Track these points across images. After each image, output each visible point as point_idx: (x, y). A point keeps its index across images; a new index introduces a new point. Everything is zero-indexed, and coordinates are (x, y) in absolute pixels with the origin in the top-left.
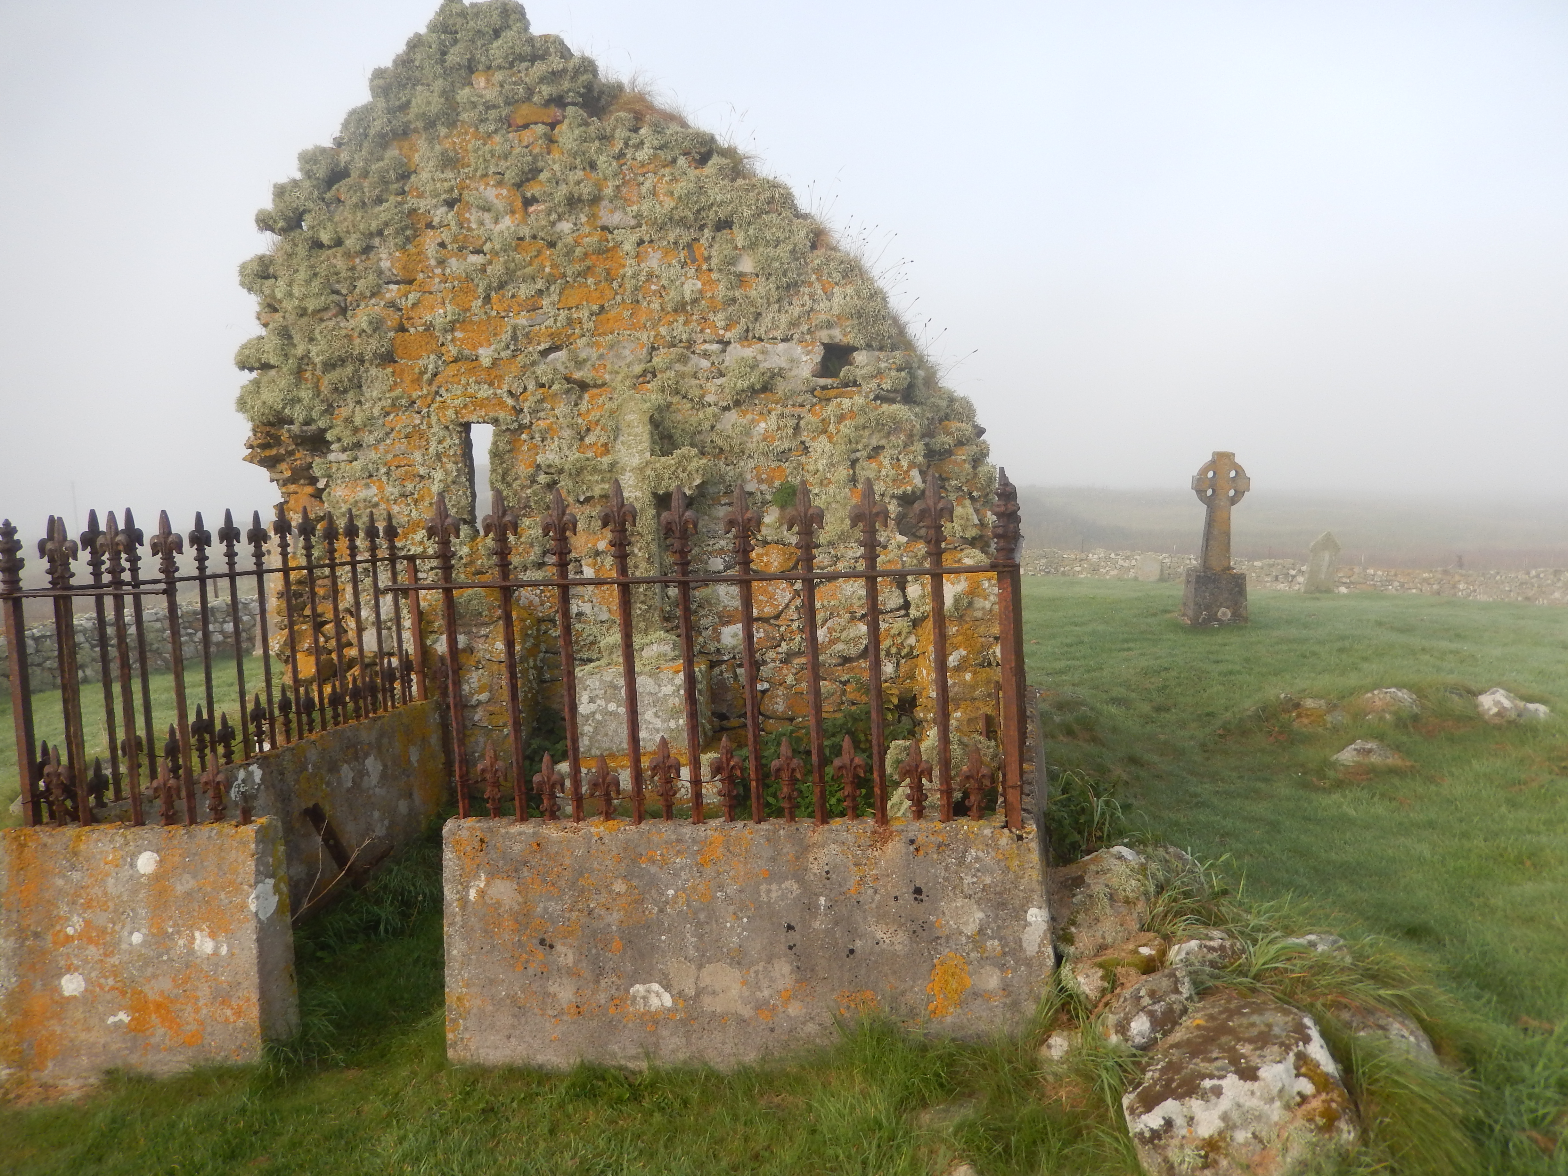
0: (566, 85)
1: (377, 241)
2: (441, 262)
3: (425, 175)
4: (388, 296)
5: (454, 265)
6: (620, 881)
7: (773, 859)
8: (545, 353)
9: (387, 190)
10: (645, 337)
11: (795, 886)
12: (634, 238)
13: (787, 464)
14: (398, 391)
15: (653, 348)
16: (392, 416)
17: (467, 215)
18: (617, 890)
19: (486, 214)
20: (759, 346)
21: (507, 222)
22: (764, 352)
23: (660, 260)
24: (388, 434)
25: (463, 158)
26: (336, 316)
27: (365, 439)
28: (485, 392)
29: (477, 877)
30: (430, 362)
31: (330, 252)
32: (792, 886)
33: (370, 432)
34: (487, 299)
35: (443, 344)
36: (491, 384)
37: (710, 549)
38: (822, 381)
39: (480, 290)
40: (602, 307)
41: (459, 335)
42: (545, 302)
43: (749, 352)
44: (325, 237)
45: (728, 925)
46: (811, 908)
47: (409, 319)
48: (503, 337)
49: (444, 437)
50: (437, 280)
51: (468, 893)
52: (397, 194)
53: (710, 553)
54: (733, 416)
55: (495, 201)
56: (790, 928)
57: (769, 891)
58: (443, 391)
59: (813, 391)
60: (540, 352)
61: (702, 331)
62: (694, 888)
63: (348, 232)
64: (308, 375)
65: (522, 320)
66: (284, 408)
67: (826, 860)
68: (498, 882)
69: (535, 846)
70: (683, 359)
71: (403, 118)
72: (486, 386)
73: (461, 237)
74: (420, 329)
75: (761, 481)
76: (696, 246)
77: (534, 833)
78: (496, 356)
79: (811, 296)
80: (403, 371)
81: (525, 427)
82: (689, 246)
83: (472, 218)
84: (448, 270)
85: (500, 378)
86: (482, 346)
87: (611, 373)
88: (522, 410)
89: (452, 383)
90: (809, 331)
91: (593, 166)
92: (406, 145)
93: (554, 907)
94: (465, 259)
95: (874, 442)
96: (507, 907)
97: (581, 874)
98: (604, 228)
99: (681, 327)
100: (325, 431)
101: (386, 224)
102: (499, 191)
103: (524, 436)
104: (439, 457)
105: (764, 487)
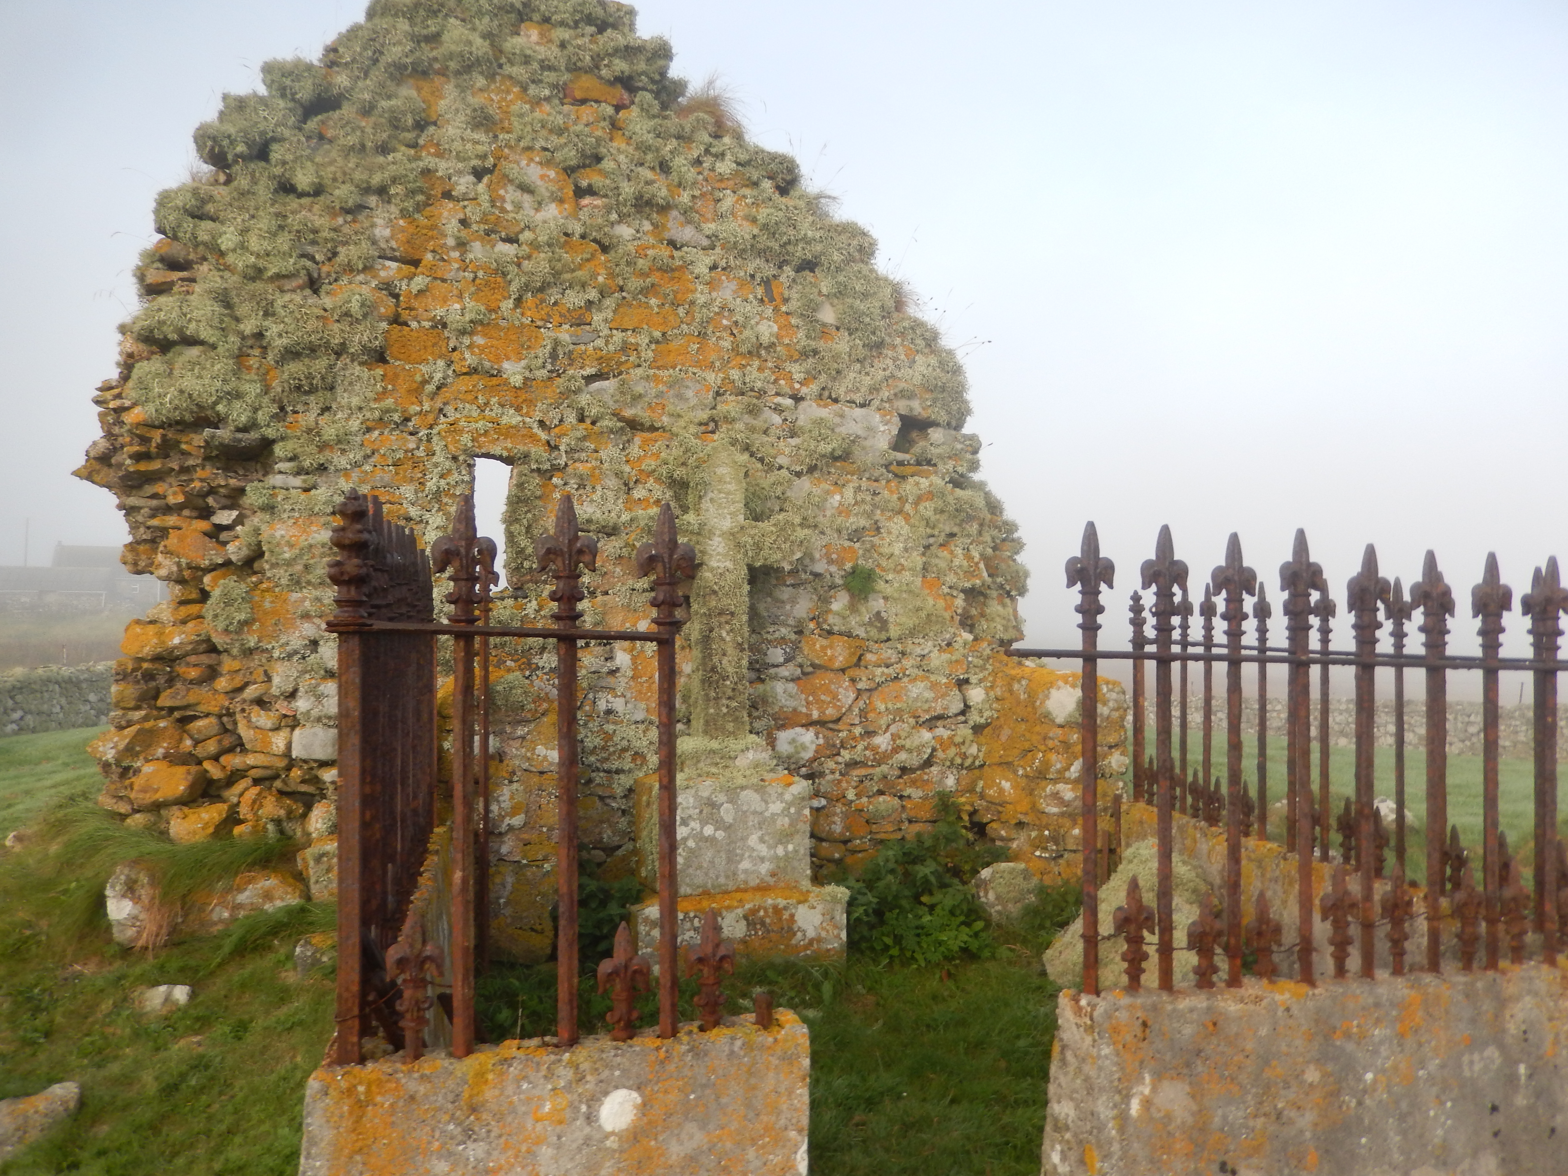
0: (642, 66)
1: (373, 200)
2: (462, 245)
3: (451, 131)
4: (383, 274)
5: (477, 251)
6: (1312, 1067)
7: (1473, 1021)
8: (590, 379)
9: (396, 138)
10: (713, 378)
11: (1497, 1054)
12: (708, 261)
13: (857, 545)
14: (389, 402)
15: (718, 394)
16: (377, 433)
17: (502, 192)
18: (1310, 1080)
19: (527, 197)
20: (836, 407)
21: (552, 211)
22: (842, 416)
23: (735, 292)
24: (367, 457)
25: (501, 121)
26: (301, 288)
27: (335, 460)
28: (511, 418)
29: (1140, 1080)
30: (438, 370)
31: (305, 201)
32: (1492, 1052)
33: (343, 451)
34: (519, 301)
35: (454, 349)
36: (518, 409)
37: (769, 637)
38: (900, 456)
39: (514, 287)
40: (664, 334)
41: (479, 340)
42: (597, 318)
43: (825, 413)
44: (303, 179)
45: (1432, 1113)
46: (1511, 1080)
47: (411, 309)
48: (540, 352)
49: (449, 471)
50: (456, 266)
51: (1128, 1104)
52: (409, 146)
53: (770, 642)
54: (805, 484)
55: (539, 183)
56: (1494, 1109)
57: (1472, 1063)
58: (449, 409)
59: (887, 466)
60: (583, 377)
61: (776, 381)
62: (1395, 1068)
63: (335, 180)
64: (253, 362)
65: (565, 335)
66: (216, 403)
67: (1520, 1016)
68: (1166, 1084)
69: (1211, 1028)
70: (753, 411)
71: (427, 52)
72: (512, 411)
73: (492, 218)
74: (427, 324)
75: (831, 562)
76: (774, 284)
77: (1209, 1009)
78: (527, 374)
79: (895, 359)
80: (396, 375)
81: (559, 470)
82: (767, 283)
83: (508, 197)
84: (470, 256)
85: (531, 403)
86: (508, 359)
87: (671, 415)
88: (556, 448)
89: (463, 401)
90: (889, 400)
91: (664, 167)
92: (426, 86)
93: (1236, 1114)
94: (493, 246)
95: (948, 530)
96: (1179, 1121)
97: (1267, 1062)
98: (672, 244)
99: (755, 374)
100: (274, 441)
101: (394, 180)
102: (545, 171)
103: (555, 480)
104: (438, 495)
105: (833, 569)
